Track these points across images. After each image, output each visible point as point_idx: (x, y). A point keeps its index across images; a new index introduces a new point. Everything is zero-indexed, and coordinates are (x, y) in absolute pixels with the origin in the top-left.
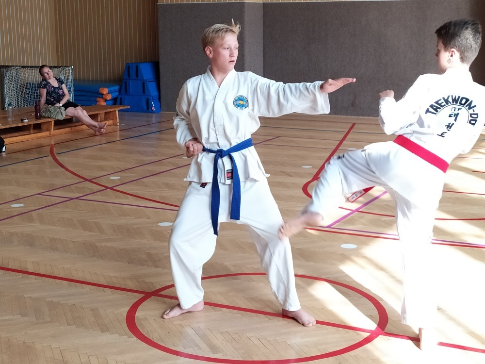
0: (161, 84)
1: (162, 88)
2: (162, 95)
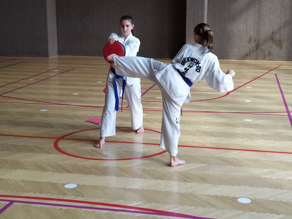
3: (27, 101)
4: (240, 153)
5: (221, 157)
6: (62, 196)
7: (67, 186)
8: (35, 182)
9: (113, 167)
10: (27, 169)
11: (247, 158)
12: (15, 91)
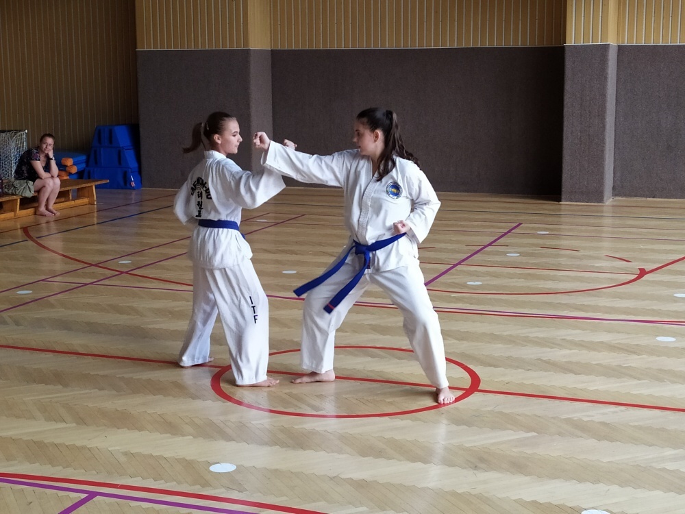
0: (142, 153)
1: (144, 159)
2: (143, 166)
3: (179, 285)
4: (621, 411)
5: (575, 419)
6: (198, 487)
7: (215, 468)
8: (151, 456)
9: (325, 431)
10: (140, 429)
11: (636, 424)
12: (161, 263)
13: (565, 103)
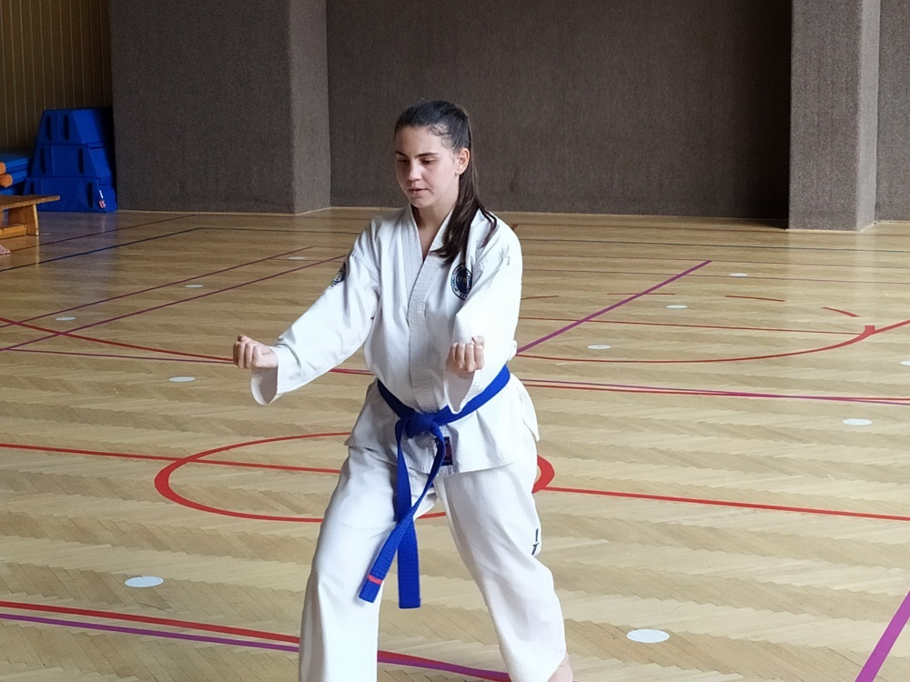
1: (119, 162)
2: (119, 175)
13: (793, 68)
